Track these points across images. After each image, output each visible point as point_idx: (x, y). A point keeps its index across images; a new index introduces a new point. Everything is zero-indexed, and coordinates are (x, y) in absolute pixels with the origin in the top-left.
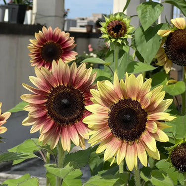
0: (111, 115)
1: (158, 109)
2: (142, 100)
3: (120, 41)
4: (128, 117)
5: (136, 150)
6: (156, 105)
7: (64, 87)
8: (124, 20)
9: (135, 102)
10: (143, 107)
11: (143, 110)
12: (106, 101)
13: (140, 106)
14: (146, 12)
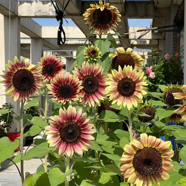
0: (118, 86)
1: (141, 81)
2: (133, 77)
3: (95, 60)
4: (127, 85)
5: (131, 101)
6: (140, 79)
7: (88, 76)
8: (96, 48)
9: (130, 79)
10: (134, 80)
11: (134, 82)
12: (115, 79)
13: (132, 80)
14: (101, 45)
